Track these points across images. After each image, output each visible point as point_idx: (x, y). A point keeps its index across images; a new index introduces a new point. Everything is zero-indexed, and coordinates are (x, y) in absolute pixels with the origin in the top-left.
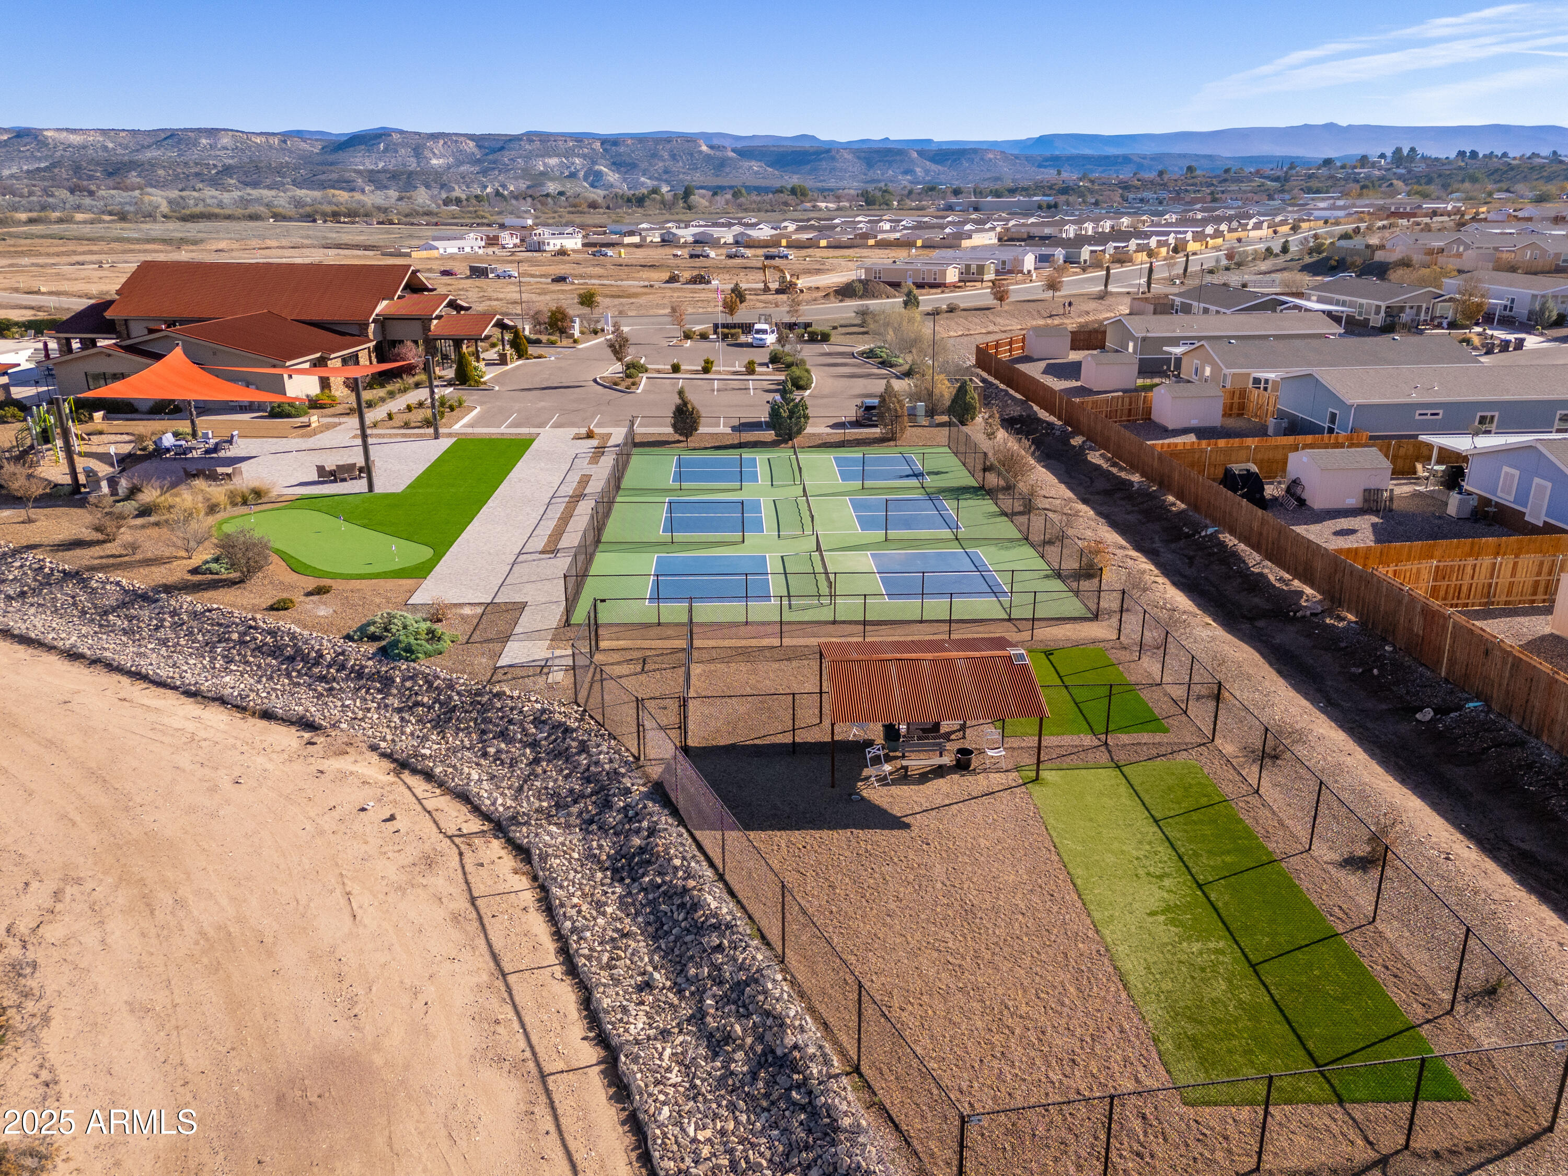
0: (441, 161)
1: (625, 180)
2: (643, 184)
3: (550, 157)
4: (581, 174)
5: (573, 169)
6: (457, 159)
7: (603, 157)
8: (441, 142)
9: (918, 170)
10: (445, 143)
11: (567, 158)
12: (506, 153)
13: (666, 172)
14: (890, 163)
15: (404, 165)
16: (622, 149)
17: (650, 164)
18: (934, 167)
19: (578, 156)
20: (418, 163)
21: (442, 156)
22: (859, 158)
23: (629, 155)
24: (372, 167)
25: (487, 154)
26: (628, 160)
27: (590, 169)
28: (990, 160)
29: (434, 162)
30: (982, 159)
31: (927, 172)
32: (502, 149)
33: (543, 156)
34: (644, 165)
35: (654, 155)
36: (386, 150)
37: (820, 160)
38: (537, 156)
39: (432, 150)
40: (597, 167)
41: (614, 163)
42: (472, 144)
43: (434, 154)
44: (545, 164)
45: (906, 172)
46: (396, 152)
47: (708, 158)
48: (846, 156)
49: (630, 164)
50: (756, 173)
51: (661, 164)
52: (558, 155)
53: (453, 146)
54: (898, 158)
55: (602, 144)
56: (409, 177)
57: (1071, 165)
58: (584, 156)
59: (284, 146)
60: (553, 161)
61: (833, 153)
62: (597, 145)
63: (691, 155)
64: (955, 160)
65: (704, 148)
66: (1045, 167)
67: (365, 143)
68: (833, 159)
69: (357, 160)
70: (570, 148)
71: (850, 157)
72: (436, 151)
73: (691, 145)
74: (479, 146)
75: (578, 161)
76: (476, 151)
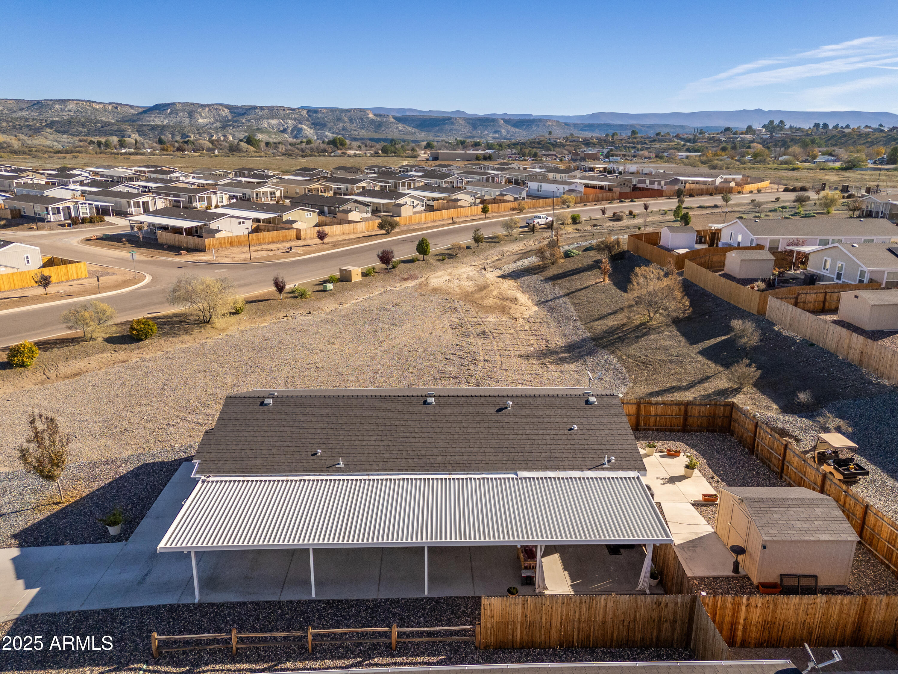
0: (205, 120)
1: (317, 134)
2: (326, 136)
3: (273, 118)
4: (289, 130)
5: (286, 126)
6: (215, 119)
7: (307, 120)
8: (207, 109)
9: (503, 131)
10: (210, 110)
11: (283, 120)
12: (246, 116)
13: (344, 129)
14: (486, 126)
15: (180, 122)
16: (319, 115)
17: (335, 125)
18: (513, 129)
19: (291, 119)
20: (190, 121)
21: (207, 117)
22: (468, 123)
23: (323, 118)
24: (160, 123)
25: (235, 117)
26: (321, 121)
27: (295, 127)
28: (549, 125)
29: (201, 121)
30: (544, 125)
31: (508, 132)
32: (245, 114)
33: (267, 118)
34: (330, 125)
35: (339, 119)
36: (171, 113)
37: (445, 124)
38: (264, 118)
39: (200, 113)
40: (300, 126)
41: (313, 124)
42: (227, 111)
43: (201, 116)
44: (268, 123)
45: (495, 132)
46: (177, 114)
47: (372, 121)
48: (460, 122)
49: (322, 124)
50: (400, 131)
51: (341, 125)
52: (278, 118)
53: (214, 112)
54: (492, 124)
55: (308, 112)
56: (162, 129)
57: (600, 130)
58: (295, 119)
59: (115, 110)
60: (274, 122)
61: (453, 120)
62: (305, 113)
63: (362, 120)
64: (528, 125)
65: (371, 116)
66: (585, 130)
67: (159, 109)
68: (452, 123)
69: (151, 119)
70: (287, 114)
71: (463, 122)
72: (203, 114)
73: (363, 113)
74: (231, 112)
75: (290, 122)
76: (229, 115)
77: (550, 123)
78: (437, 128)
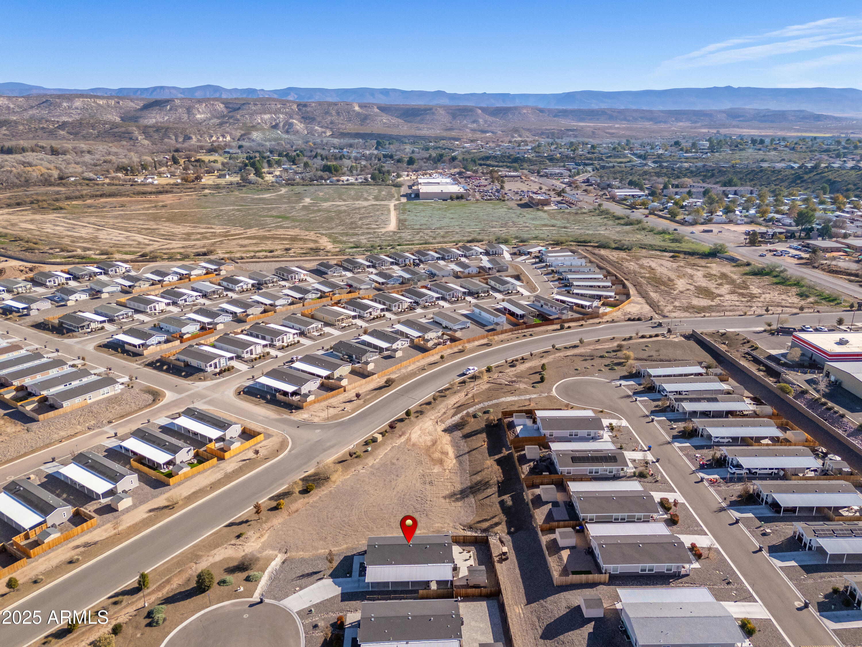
0: (203, 116)
1: (307, 128)
2: (316, 130)
3: (265, 114)
4: (281, 125)
5: (278, 121)
6: (212, 115)
7: (297, 114)
8: (204, 105)
9: (481, 120)
10: (206, 105)
11: (275, 115)
12: (240, 112)
14: (465, 117)
15: (180, 118)
16: (309, 109)
17: (323, 119)
18: (490, 119)
19: (282, 113)
20: (189, 117)
21: (204, 113)
22: (448, 113)
23: (313, 112)
24: (161, 120)
25: (230, 112)
26: (311, 115)
27: (287, 122)
28: (524, 113)
29: (198, 116)
30: (520, 113)
31: (486, 121)
32: (239, 108)
33: (261, 113)
34: (319, 119)
36: (171, 109)
37: (426, 114)
38: (257, 114)
39: (198, 109)
40: (291, 121)
41: (303, 118)
42: (222, 106)
43: (199, 111)
44: (261, 118)
45: (474, 122)
46: (176, 110)
47: (358, 114)
48: (441, 112)
49: (312, 118)
50: (385, 123)
51: (329, 118)
52: (270, 113)
53: (211, 107)
54: (470, 113)
55: (298, 106)
58: (286, 113)
59: (118, 105)
60: (267, 117)
61: (434, 110)
62: (295, 107)
63: (349, 112)
64: (504, 114)
65: (357, 108)
67: (160, 105)
68: (433, 114)
69: (153, 115)
70: (278, 109)
72: (200, 110)
73: (349, 106)
74: (226, 107)
75: (281, 116)
76: (224, 109)
77: (525, 111)
78: (419, 118)
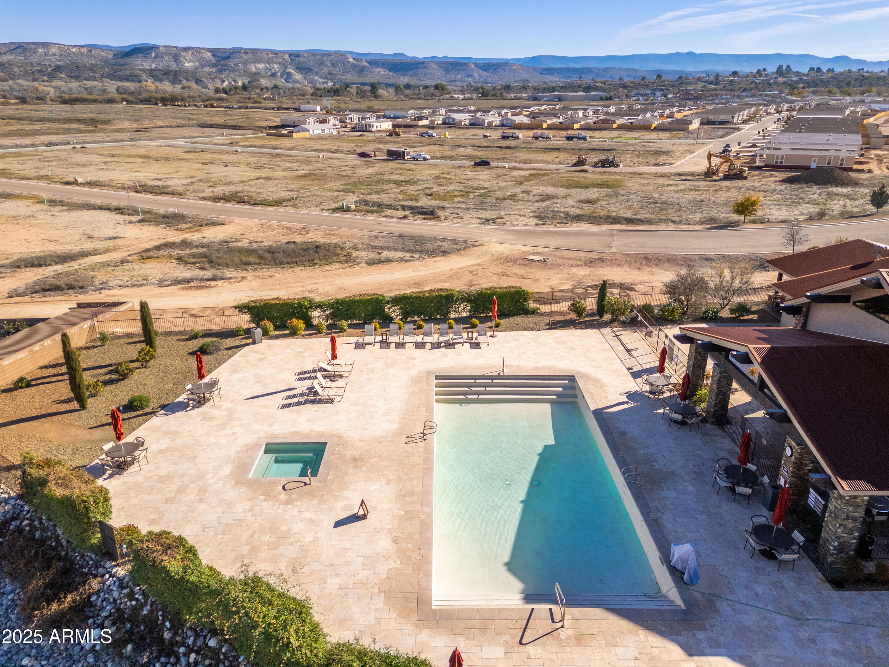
0: (191, 64)
1: (306, 78)
2: (317, 81)
3: (259, 63)
5: (273, 71)
6: (200, 63)
7: (291, 64)
8: (190, 53)
9: (475, 75)
10: (193, 53)
11: (269, 64)
12: (231, 60)
13: (330, 74)
14: (459, 70)
15: (168, 66)
16: (302, 59)
17: (320, 69)
18: (485, 73)
19: (276, 63)
20: (177, 65)
21: (191, 61)
22: (440, 67)
23: (306, 63)
24: (148, 67)
25: (219, 61)
26: (306, 66)
27: (284, 71)
28: (515, 70)
29: (187, 65)
30: (510, 69)
32: (228, 57)
33: (253, 62)
34: (316, 69)
35: (322, 64)
36: (156, 57)
37: (418, 68)
38: (251, 62)
39: (185, 57)
40: (288, 70)
41: (298, 68)
42: (209, 54)
44: (256, 67)
45: (468, 76)
46: (163, 58)
47: (353, 66)
48: (433, 66)
49: (307, 69)
51: (326, 69)
52: (263, 62)
53: (198, 55)
54: (463, 67)
55: (289, 56)
57: (558, 73)
58: (279, 63)
59: (90, 53)
60: (261, 66)
62: (287, 57)
63: (344, 64)
64: (495, 69)
65: (351, 60)
66: (544, 74)
67: (143, 53)
68: (426, 67)
69: (139, 63)
70: (270, 58)
71: (436, 66)
72: (187, 58)
73: (343, 57)
74: (214, 56)
75: (275, 66)
76: (212, 58)
78: (412, 72)
